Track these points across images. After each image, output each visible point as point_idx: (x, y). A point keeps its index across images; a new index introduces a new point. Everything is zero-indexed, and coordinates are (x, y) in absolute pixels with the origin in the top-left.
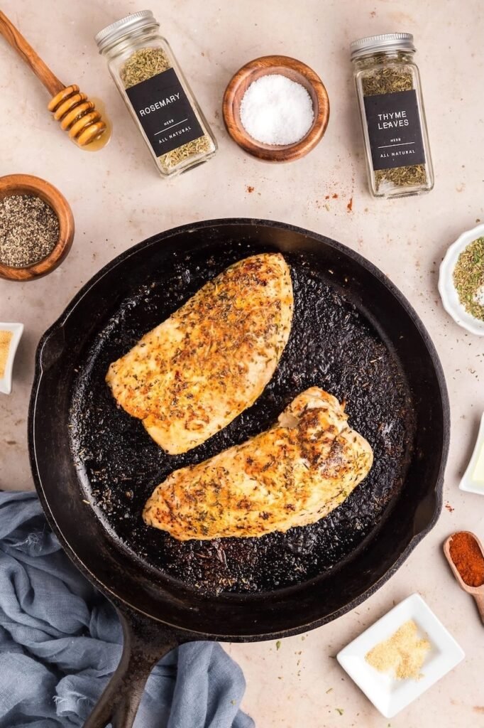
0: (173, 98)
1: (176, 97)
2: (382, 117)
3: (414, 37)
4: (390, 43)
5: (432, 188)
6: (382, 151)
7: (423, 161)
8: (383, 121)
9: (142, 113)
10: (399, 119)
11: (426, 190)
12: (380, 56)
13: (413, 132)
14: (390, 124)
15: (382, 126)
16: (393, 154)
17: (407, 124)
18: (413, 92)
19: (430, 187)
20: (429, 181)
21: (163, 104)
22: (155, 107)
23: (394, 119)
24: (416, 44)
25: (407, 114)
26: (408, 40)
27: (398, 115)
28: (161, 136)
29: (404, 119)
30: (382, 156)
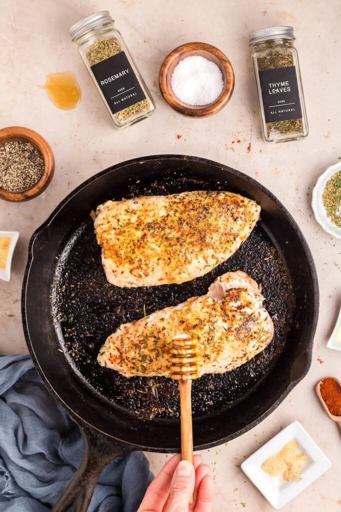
0: (124, 73)
1: (126, 72)
2: (272, 85)
3: (294, 29)
4: (277, 33)
5: (307, 135)
6: (272, 110)
7: (300, 117)
8: (272, 88)
9: (102, 83)
10: (283, 87)
11: (303, 136)
12: (270, 43)
13: (293, 96)
14: (277, 91)
15: (271, 92)
16: (280, 112)
17: (289, 90)
18: (294, 67)
19: (305, 135)
20: (305, 130)
21: (117, 77)
22: (111, 79)
23: (280, 87)
24: (295, 34)
25: (289, 83)
26: (289, 31)
27: (283, 84)
28: (116, 100)
29: (287, 87)
30: (272, 113)
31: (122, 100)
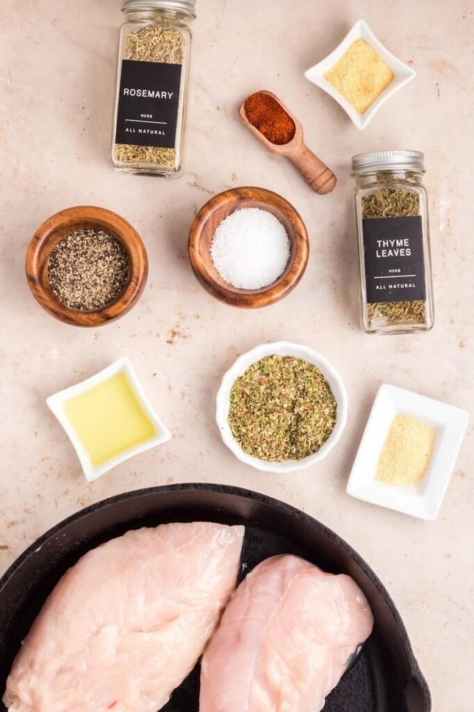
0: (164, 95)
1: (167, 95)
2: (382, 243)
3: (425, 157)
4: (398, 161)
5: (431, 328)
6: (379, 282)
7: (423, 297)
8: (382, 248)
9: (126, 91)
10: (401, 247)
11: (424, 329)
12: (385, 175)
13: (415, 264)
14: (390, 253)
15: (380, 254)
16: (390, 286)
17: (409, 254)
18: (419, 218)
19: (429, 327)
20: (428, 320)
21: (151, 95)
22: (141, 93)
23: (395, 247)
24: (426, 164)
25: (410, 242)
26: (417, 160)
27: (399, 243)
28: (131, 125)
29: (406, 248)
30: (377, 287)
31: (140, 131)
